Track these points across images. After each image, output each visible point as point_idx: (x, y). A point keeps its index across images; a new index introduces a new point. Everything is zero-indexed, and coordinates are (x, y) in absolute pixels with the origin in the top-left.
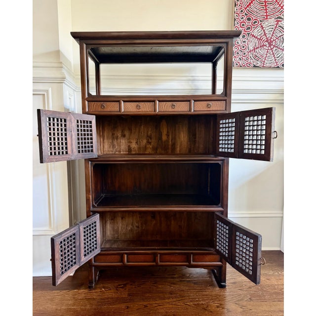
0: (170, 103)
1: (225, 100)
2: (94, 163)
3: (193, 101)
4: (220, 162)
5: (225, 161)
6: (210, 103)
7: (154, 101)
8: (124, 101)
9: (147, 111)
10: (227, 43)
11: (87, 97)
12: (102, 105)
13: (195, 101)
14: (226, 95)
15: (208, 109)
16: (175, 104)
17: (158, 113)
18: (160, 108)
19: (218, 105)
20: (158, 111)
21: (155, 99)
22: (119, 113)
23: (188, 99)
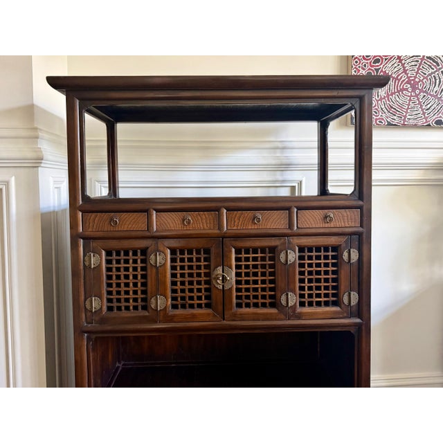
0: (250, 214)
1: (361, 208)
2: (93, 336)
3: (296, 210)
4: (353, 330)
5: (363, 328)
6: (331, 213)
7: (218, 210)
8: (157, 211)
9: (204, 229)
10: (361, 99)
11: (81, 203)
12: (112, 219)
13: (299, 209)
14: (361, 197)
15: (327, 225)
16: (259, 214)
17: (225, 233)
18: (229, 223)
19: (346, 218)
20: (225, 229)
21: (219, 204)
22: (148, 234)
23: (287, 204)
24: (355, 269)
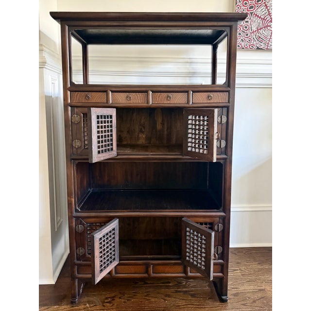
0: (166, 94)
1: (228, 91)
2: (77, 162)
3: (192, 92)
4: (222, 162)
5: (228, 160)
6: (211, 94)
7: (147, 92)
8: (112, 92)
9: (139, 103)
10: (231, 27)
11: (69, 86)
12: (86, 96)
13: (193, 92)
14: (229, 86)
15: (209, 102)
16: (170, 94)
17: (151, 105)
18: (153, 99)
19: (220, 97)
20: (151, 103)
21: (147, 89)
22: (106, 105)
23: (186, 89)
24: (224, 127)
